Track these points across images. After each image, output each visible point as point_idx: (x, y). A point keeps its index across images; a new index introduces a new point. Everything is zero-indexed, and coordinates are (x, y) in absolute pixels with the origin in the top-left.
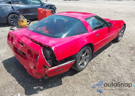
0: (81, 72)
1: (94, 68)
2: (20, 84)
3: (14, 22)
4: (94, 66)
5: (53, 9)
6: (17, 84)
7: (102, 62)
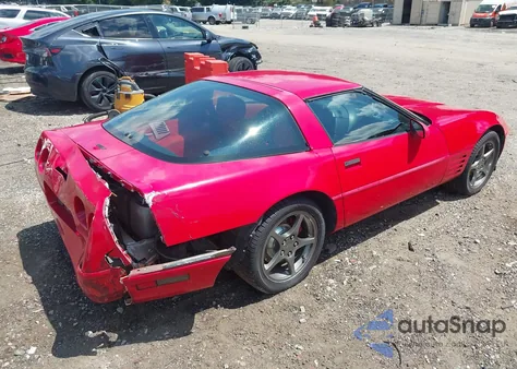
0: (276, 298)
1: (329, 289)
2: (48, 315)
3: (102, 98)
4: (331, 281)
5: (249, 56)
6: (38, 315)
7: (371, 268)
